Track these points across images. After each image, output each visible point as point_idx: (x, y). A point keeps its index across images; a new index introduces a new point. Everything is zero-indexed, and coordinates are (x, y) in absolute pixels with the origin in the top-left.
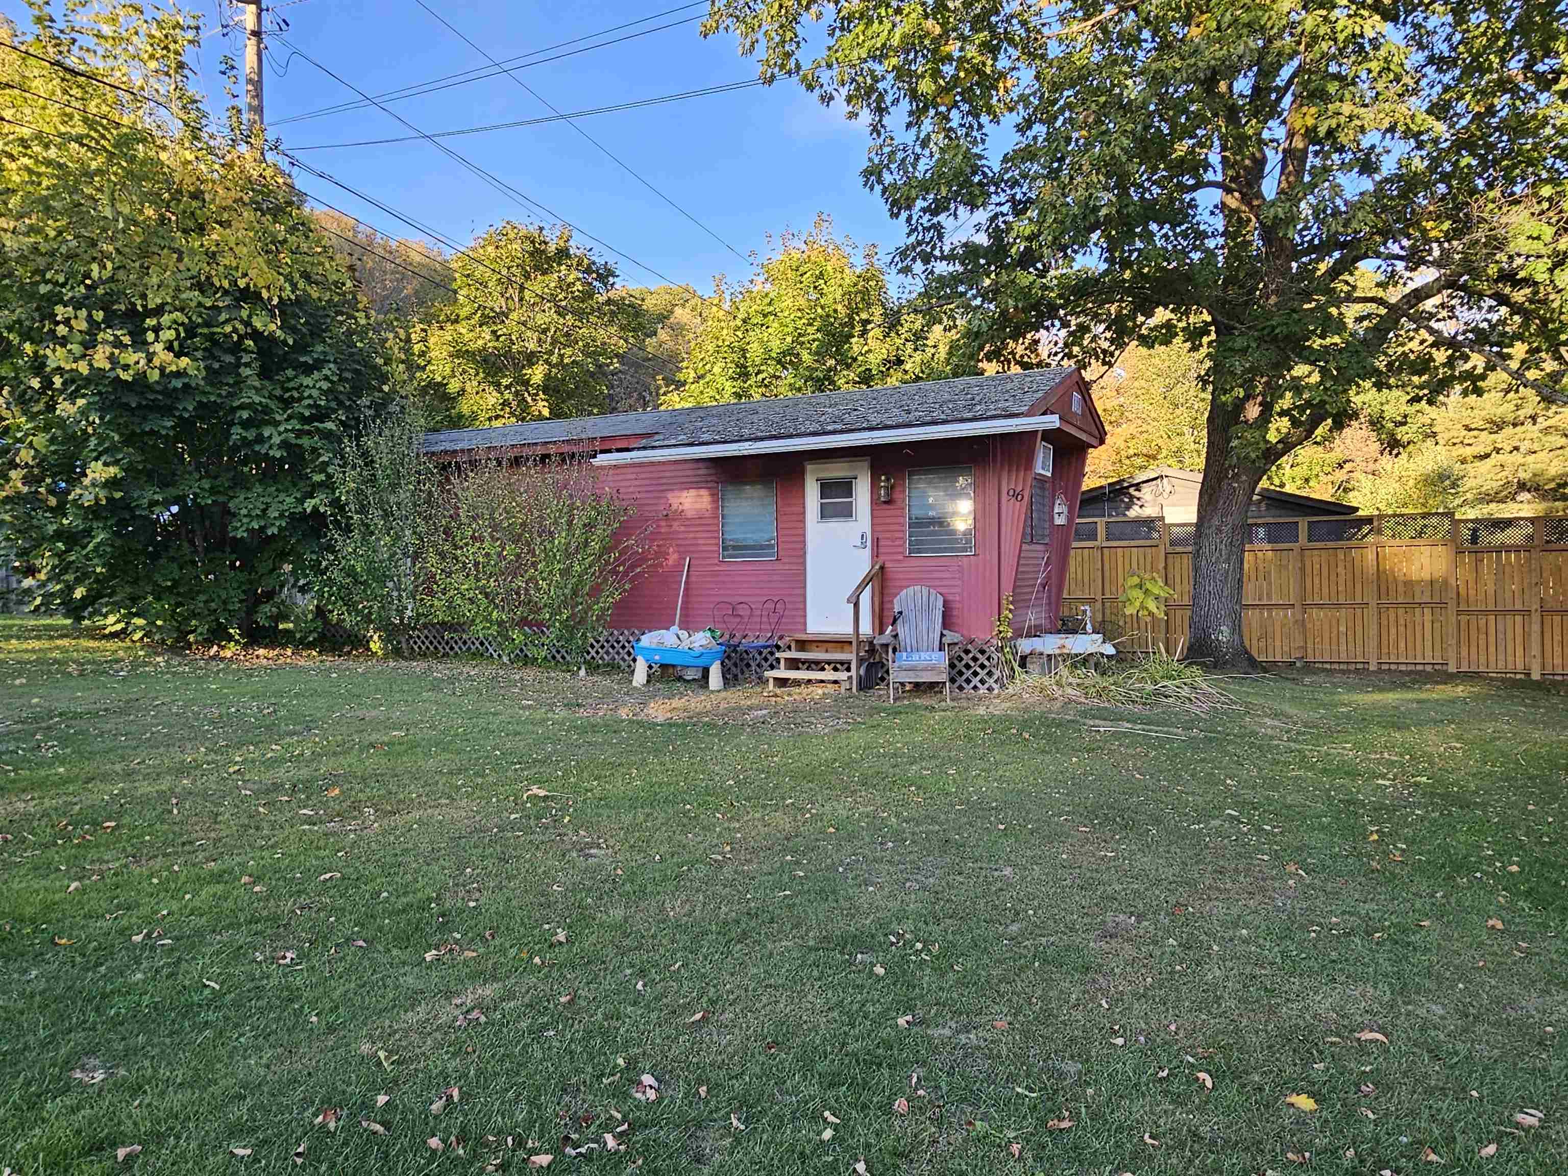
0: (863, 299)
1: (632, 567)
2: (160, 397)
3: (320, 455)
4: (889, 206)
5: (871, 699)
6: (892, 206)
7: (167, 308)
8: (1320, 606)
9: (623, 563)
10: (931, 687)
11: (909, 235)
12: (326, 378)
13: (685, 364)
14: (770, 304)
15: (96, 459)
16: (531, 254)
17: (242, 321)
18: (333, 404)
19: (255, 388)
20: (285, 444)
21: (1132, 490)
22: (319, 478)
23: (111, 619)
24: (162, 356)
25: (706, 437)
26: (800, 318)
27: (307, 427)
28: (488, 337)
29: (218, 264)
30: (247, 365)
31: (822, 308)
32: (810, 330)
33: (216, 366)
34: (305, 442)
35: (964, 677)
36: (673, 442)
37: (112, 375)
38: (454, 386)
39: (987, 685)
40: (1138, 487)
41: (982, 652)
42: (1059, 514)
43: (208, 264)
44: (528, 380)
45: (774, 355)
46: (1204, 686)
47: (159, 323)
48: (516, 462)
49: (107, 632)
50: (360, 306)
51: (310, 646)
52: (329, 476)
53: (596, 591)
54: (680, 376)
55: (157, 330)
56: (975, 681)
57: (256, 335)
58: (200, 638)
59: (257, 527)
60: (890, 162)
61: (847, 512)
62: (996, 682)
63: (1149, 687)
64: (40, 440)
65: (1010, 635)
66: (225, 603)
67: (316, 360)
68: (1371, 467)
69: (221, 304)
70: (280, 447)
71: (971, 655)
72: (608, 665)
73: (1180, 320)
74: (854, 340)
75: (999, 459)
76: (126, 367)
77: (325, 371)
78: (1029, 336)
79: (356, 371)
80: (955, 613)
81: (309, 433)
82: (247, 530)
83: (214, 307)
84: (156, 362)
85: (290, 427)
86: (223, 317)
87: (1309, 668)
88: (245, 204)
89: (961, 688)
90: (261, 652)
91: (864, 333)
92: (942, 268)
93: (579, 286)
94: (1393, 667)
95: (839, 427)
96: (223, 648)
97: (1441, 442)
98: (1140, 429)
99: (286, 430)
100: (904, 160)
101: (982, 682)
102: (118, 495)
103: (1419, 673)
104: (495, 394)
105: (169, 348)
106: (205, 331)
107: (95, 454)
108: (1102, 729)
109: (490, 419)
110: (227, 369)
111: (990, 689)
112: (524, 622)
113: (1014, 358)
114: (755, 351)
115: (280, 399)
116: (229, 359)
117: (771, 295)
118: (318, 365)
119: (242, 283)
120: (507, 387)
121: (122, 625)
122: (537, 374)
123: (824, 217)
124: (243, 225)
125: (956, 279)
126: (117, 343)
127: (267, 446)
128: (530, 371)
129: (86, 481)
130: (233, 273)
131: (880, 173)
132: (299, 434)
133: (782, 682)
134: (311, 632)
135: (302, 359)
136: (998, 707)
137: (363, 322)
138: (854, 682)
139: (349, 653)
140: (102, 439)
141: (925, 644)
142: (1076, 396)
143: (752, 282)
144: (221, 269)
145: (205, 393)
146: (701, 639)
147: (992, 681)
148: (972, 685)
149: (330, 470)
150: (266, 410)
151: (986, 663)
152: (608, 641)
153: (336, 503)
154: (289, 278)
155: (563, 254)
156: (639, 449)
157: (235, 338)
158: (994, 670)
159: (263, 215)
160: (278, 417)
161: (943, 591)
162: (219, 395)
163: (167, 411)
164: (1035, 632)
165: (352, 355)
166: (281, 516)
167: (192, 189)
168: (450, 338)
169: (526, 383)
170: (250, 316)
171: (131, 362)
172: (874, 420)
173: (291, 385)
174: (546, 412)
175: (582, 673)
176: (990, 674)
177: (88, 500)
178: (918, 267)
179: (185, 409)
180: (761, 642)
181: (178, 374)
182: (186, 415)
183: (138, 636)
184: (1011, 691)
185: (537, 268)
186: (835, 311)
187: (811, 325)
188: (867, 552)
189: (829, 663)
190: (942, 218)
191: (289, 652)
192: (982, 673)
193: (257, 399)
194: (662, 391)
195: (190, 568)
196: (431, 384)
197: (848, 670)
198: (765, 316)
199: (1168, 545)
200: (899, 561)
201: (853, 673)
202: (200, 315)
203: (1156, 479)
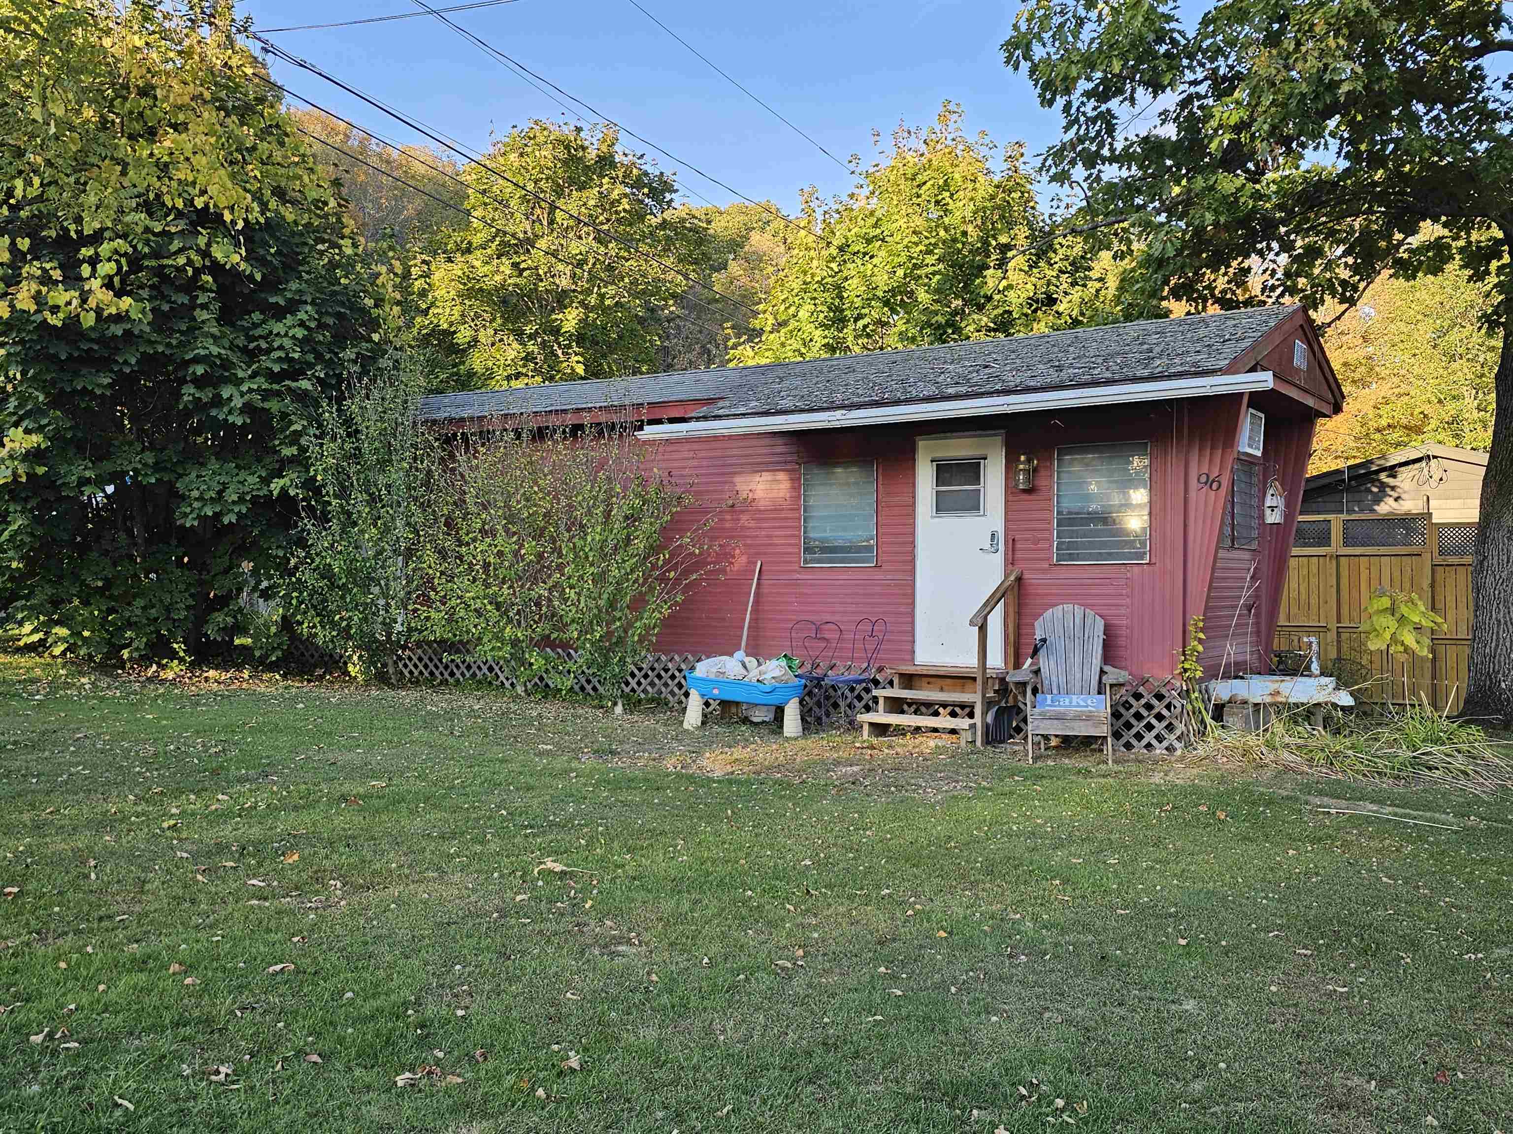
0: (1002, 217)
1: (686, 572)
2: (96, 347)
3: (291, 423)
4: (1039, 90)
5: (1002, 756)
6: (1044, 89)
7: (107, 234)
9: (674, 568)
10: (1087, 743)
11: (1067, 129)
12: (302, 324)
13: (761, 307)
14: (876, 226)
15: (16, 425)
16: (565, 163)
17: (199, 251)
18: (310, 357)
19: (213, 336)
20: (248, 408)
21: (1383, 476)
22: (289, 451)
23: (28, 628)
24: (100, 295)
25: (784, 404)
26: (916, 244)
27: (276, 387)
28: (508, 272)
29: (170, 179)
30: (204, 307)
31: (946, 230)
32: (930, 259)
33: (166, 307)
34: (274, 405)
35: (1134, 731)
36: (742, 410)
37: (38, 318)
38: (463, 335)
39: (1165, 744)
40: (1392, 471)
41: (1160, 697)
42: (1272, 508)
43: (159, 178)
44: (559, 328)
45: (880, 294)
46: (1488, 754)
47: (97, 253)
48: (540, 434)
49: (21, 643)
50: (347, 231)
51: (272, 667)
52: (303, 450)
53: (638, 603)
54: (756, 323)
55: (93, 262)
56: (1149, 737)
57: (216, 268)
58: (136, 655)
59: (210, 514)
60: (1042, 29)
61: (972, 504)
62: (1179, 739)
63: (1405, 754)
65: (1199, 674)
66: (168, 610)
67: (290, 301)
69: (173, 230)
70: (242, 411)
71: (1143, 701)
72: (652, 700)
73: (1456, 238)
74: (989, 273)
75: (1186, 431)
76: (55, 309)
77: (302, 315)
78: (1234, 264)
79: (339, 316)
80: (1122, 642)
81: (278, 394)
82: (199, 517)
83: (164, 233)
84: (92, 303)
85: (255, 387)
86: (176, 245)
88: (205, 102)
89: (1128, 746)
90: (212, 673)
91: (1002, 264)
92: (1111, 173)
93: (625, 204)
95: (963, 389)
96: (163, 667)
98: (1396, 391)
99: (250, 390)
100: (1062, 25)
101: (1159, 738)
102: (41, 470)
104: (515, 345)
105: (108, 284)
106: (153, 263)
107: (15, 418)
108: (1333, 811)
109: (509, 378)
110: (179, 312)
111: (1170, 749)
112: (546, 642)
113: (1213, 295)
114: (854, 288)
115: (244, 350)
116: (182, 299)
117: (878, 214)
118: (292, 307)
119: (199, 203)
120: (531, 337)
121: (41, 635)
122: (570, 319)
123: (952, 107)
124: (202, 128)
125: (1130, 188)
126: (46, 280)
127: (225, 410)
128: (560, 316)
130: (190, 189)
131: (1028, 47)
132: (267, 395)
133: (880, 729)
134: (274, 649)
135: (271, 300)
136: (1182, 774)
137: (349, 251)
138: (979, 733)
139: (321, 678)
140: (23, 401)
141: (1078, 685)
142: (1300, 346)
143: (852, 196)
144: (174, 184)
145: (151, 343)
147: (1173, 737)
148: (1144, 742)
149: (303, 441)
150: (226, 364)
151: (1165, 712)
152: (653, 669)
153: (310, 484)
154: (257, 196)
155: (606, 162)
156: (698, 419)
157: (190, 272)
158: (1175, 723)
159: (228, 115)
160: (241, 374)
161: (1105, 612)
162: (169, 345)
163: (103, 363)
164: (1236, 671)
165: (334, 293)
166: (241, 500)
167: (140, 83)
168: (460, 273)
169: (556, 331)
170: (209, 245)
171: (61, 302)
172: (1012, 380)
173: (258, 332)
174: (580, 370)
175: (619, 709)
176: (1170, 728)
177: (4, 476)
178: (1079, 172)
179: (126, 362)
180: (854, 675)
181: (119, 318)
182: (127, 370)
183: (57, 651)
184: (1201, 752)
185: (572, 181)
186: (965, 234)
187: (929, 252)
188: (998, 559)
189: (945, 706)
190: (1113, 104)
191: (246, 674)
192: (1159, 727)
193: (215, 350)
194: (730, 343)
195: (126, 562)
196: (436, 332)
197: (971, 715)
198: (869, 241)
199: (1436, 553)
200: (1044, 571)
201: (978, 719)
202: (147, 243)
203: (1419, 460)
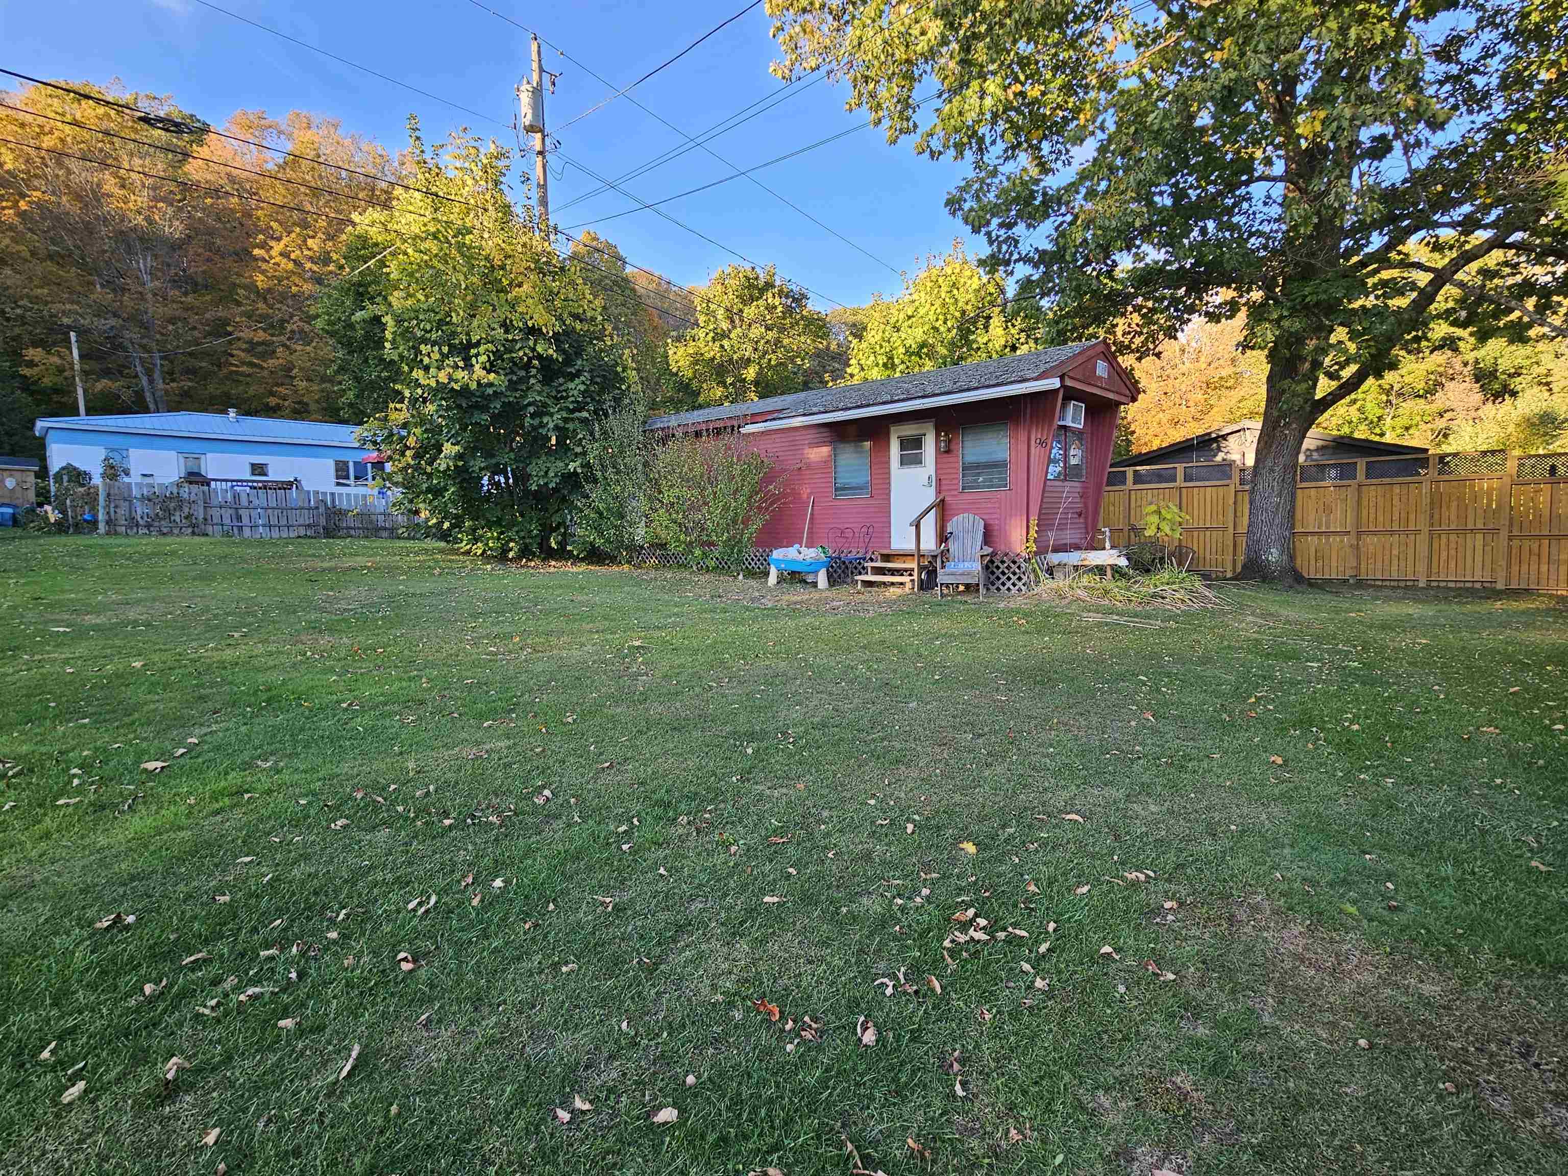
1: (772, 504)
2: (480, 400)
3: (578, 434)
4: (969, 227)
5: (926, 596)
6: (973, 225)
7: (483, 342)
8: (1374, 533)
9: (765, 501)
11: (989, 246)
12: (583, 383)
15: (448, 441)
16: (747, 287)
17: (530, 348)
18: (589, 400)
19: (538, 391)
20: (557, 428)
21: (1220, 440)
22: (577, 449)
24: (478, 372)
25: (815, 410)
27: (571, 416)
29: (516, 312)
30: (535, 376)
33: (514, 378)
34: (570, 426)
35: (1001, 581)
36: (793, 414)
37: (449, 386)
39: (1017, 587)
40: (1224, 437)
41: (1014, 562)
42: (1075, 456)
43: (511, 312)
44: (746, 378)
46: (1202, 590)
47: (478, 351)
48: (698, 434)
49: (462, 550)
50: (607, 333)
51: (583, 560)
52: (584, 447)
53: (745, 522)
55: (477, 356)
56: (1009, 584)
57: (540, 357)
58: (515, 555)
59: (543, 483)
61: (917, 461)
62: (1024, 585)
64: (418, 431)
65: (1036, 550)
67: (579, 371)
68: (1473, 414)
69: (517, 338)
71: (1005, 565)
73: (1241, 297)
75: (1028, 415)
76: (457, 381)
77: (582, 378)
79: (603, 377)
80: (995, 533)
81: (572, 419)
82: (538, 485)
83: (513, 340)
84: (475, 377)
85: (560, 416)
86: (519, 346)
87: (1361, 584)
94: (1442, 584)
95: (902, 397)
97: (1555, 390)
99: (558, 418)
101: (1014, 585)
102: (461, 463)
103: (1467, 589)
105: (484, 367)
106: (507, 356)
107: (447, 438)
108: (1091, 620)
110: (521, 380)
115: (555, 398)
116: (522, 373)
118: (578, 374)
119: (530, 324)
122: (751, 373)
124: (531, 284)
126: (454, 366)
128: (746, 371)
129: (442, 455)
130: (525, 317)
132: (565, 420)
133: (868, 584)
135: (568, 371)
136: (1018, 602)
137: (609, 343)
138: (916, 584)
140: (450, 429)
141: (968, 556)
142: (1101, 363)
144: (518, 314)
145: (506, 396)
146: (810, 554)
147: (1021, 584)
148: (1006, 587)
150: (545, 405)
151: (1017, 571)
152: (755, 556)
153: (587, 465)
154: (560, 318)
156: (771, 420)
157: (526, 359)
158: (1023, 576)
159: (544, 275)
160: (552, 410)
161: (985, 517)
162: (516, 397)
163: (484, 409)
165: (600, 366)
166: (556, 475)
168: (693, 352)
169: (744, 380)
170: (535, 345)
171: (461, 378)
172: (929, 390)
173: (562, 388)
175: (741, 577)
176: (1020, 579)
177: (442, 468)
179: (495, 407)
181: (491, 385)
182: (496, 411)
183: (478, 553)
184: (1036, 590)
185: (751, 297)
188: (933, 488)
192: (1014, 578)
193: (538, 398)
197: (911, 575)
199: (1238, 483)
200: (955, 496)
201: (915, 577)
202: (504, 345)
203: (1239, 431)
